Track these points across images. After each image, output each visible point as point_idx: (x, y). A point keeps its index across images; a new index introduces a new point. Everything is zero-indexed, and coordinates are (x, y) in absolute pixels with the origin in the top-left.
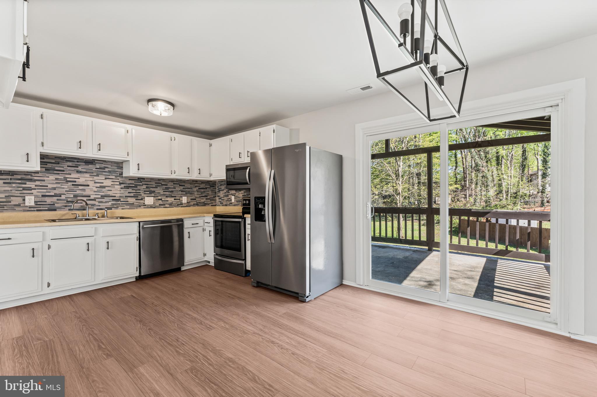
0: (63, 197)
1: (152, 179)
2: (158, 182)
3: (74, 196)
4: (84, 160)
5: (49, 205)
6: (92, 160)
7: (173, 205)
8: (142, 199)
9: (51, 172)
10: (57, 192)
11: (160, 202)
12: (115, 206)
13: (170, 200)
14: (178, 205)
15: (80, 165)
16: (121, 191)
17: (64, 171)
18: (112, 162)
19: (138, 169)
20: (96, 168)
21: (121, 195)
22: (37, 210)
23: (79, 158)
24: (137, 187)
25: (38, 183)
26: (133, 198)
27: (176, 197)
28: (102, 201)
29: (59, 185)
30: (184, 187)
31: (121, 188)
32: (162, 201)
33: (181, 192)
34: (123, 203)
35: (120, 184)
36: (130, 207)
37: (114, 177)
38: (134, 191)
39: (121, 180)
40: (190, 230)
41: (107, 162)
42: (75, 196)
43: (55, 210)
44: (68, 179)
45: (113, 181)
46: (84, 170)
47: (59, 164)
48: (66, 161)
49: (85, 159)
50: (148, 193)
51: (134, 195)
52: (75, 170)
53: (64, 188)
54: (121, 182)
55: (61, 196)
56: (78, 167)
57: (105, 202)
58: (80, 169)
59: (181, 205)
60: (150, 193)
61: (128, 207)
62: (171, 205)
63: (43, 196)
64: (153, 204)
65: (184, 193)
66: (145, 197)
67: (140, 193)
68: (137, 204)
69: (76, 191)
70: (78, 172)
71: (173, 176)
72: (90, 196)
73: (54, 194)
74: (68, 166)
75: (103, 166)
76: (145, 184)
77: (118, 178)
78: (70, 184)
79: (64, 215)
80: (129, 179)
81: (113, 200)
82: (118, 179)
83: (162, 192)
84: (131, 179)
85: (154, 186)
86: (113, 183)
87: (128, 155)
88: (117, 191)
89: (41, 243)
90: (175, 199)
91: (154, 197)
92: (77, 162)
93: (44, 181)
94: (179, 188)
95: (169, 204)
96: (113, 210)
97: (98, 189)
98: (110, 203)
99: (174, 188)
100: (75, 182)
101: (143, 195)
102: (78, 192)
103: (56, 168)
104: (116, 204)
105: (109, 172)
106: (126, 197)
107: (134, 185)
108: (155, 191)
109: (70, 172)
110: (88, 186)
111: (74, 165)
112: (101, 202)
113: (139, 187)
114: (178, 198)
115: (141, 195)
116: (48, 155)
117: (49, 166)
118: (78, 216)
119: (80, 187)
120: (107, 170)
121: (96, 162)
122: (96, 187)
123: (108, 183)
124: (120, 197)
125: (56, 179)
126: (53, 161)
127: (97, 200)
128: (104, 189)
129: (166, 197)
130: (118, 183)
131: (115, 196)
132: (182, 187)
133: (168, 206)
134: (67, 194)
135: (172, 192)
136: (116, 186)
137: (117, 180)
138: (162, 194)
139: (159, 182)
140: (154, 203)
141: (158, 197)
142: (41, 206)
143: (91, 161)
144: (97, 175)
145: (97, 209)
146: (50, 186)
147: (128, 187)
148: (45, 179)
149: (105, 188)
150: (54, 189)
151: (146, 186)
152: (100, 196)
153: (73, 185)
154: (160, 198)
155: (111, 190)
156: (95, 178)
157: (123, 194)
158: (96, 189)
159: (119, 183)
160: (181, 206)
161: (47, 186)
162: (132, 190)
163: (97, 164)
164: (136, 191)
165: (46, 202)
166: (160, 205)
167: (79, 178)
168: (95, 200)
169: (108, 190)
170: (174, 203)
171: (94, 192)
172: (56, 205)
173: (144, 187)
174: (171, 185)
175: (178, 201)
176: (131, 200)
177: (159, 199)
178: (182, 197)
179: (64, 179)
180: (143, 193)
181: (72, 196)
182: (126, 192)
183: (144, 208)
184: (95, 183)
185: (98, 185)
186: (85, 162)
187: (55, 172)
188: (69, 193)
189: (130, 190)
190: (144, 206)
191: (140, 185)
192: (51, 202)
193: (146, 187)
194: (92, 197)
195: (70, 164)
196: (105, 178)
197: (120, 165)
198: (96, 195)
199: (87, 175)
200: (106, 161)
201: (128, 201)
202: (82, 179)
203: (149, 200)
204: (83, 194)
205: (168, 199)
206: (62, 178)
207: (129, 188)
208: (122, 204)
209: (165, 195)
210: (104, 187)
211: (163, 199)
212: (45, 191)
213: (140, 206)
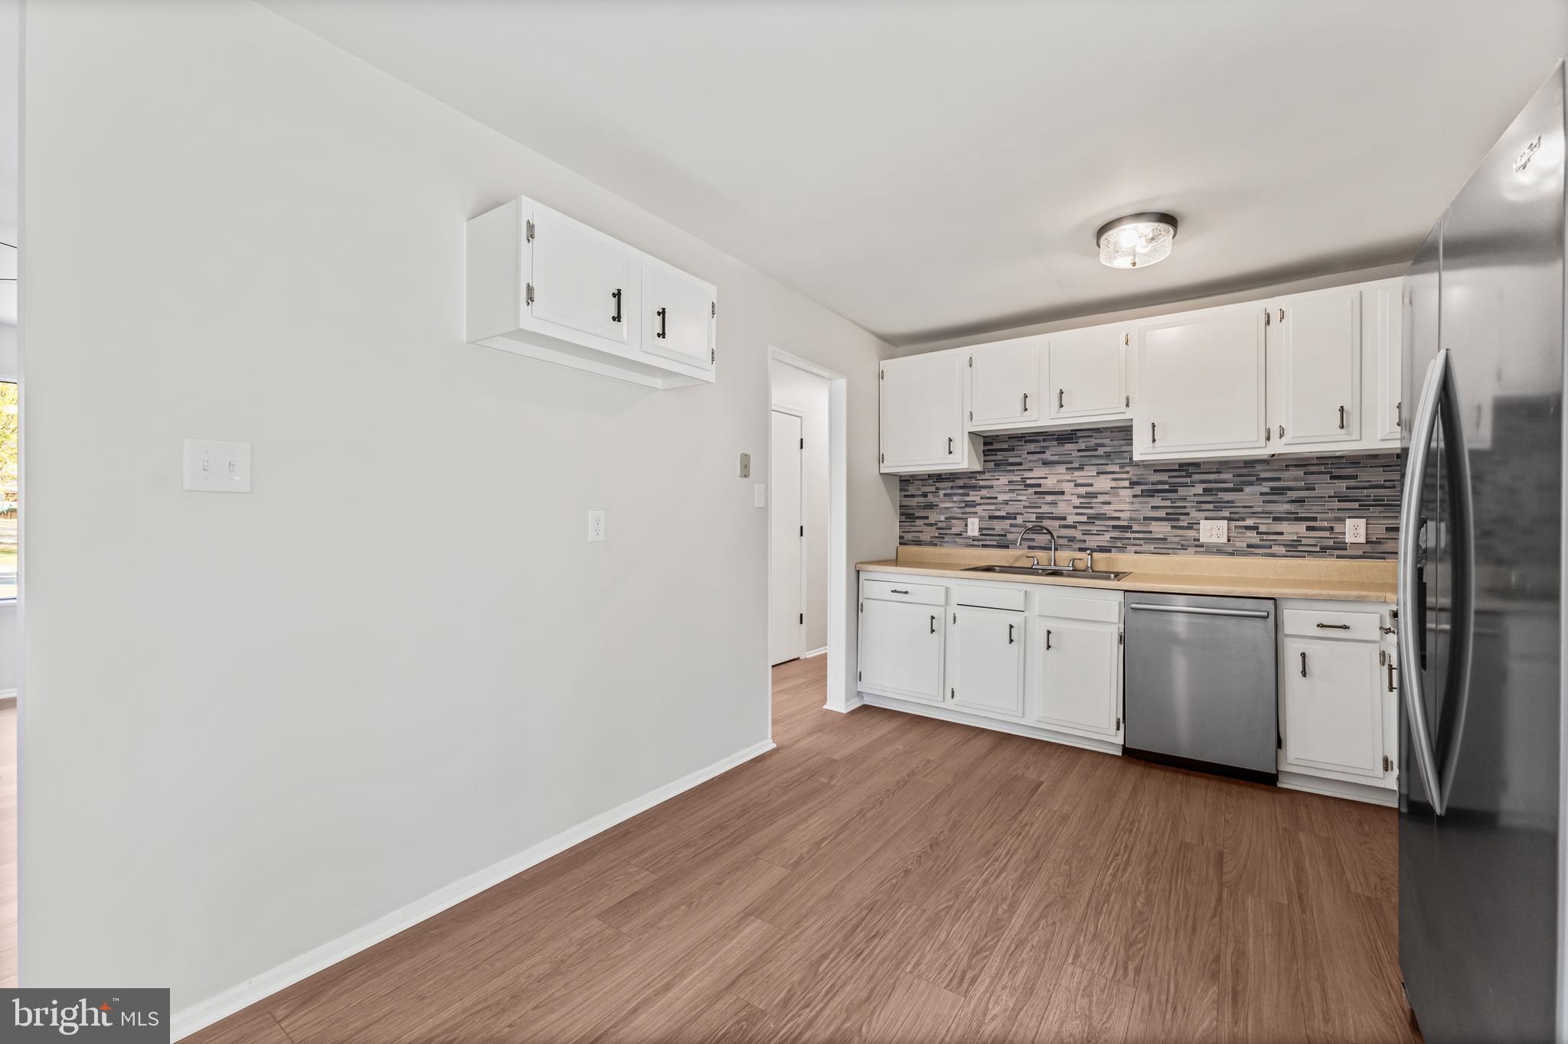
0: (1019, 520)
1: (1222, 465)
2: (1244, 471)
3: (1037, 517)
4: (1054, 435)
5: (999, 535)
6: (1072, 431)
7: (1300, 548)
8: (1190, 527)
9: (1002, 468)
10: (1010, 509)
11: (1252, 537)
12: (1119, 545)
13: (1292, 530)
14: (1324, 549)
15: (1047, 447)
16: (1132, 503)
17: (1020, 464)
18: (1112, 430)
19: (1154, 441)
20: (1079, 451)
21: (1134, 515)
22: (984, 546)
23: (1046, 432)
24: (1176, 491)
25: (984, 492)
26: (1166, 523)
27: (1315, 519)
28: (1090, 530)
29: (1013, 496)
30: (1352, 483)
31: (1134, 496)
32: (1257, 533)
33: (1339, 501)
34: (1137, 535)
35: (1133, 484)
36: (1155, 548)
37: (1116, 468)
38: (1168, 503)
39: (1133, 475)
40: (1312, 648)
41: (1102, 432)
42: (1040, 517)
43: (1007, 547)
44: (1029, 482)
45: (1114, 480)
46: (1056, 458)
47: (1013, 450)
48: (1026, 442)
49: (1057, 431)
50: (1211, 507)
51: (1167, 514)
52: (1039, 459)
53: (1020, 501)
54: (1135, 479)
55: (1015, 518)
56: (1044, 452)
57: (1095, 532)
58: (1048, 456)
59: (1338, 548)
60: (1217, 509)
61: (1151, 548)
62: (1294, 549)
63: (991, 518)
64: (1226, 542)
65: (1356, 505)
66: (1201, 522)
67: (1185, 507)
68: (1177, 539)
69: (1040, 507)
70: (1046, 463)
71: (1277, 447)
72: (1064, 519)
73: (1007, 513)
74: (1028, 453)
75: (1094, 441)
76: (1203, 482)
77: (1127, 469)
78: (1031, 490)
79: (1018, 558)
80: (1155, 471)
81: (1114, 527)
82: (1128, 472)
83: (1258, 505)
84: (1159, 468)
85: (1231, 485)
86: (1114, 484)
87: (1127, 405)
88: (1123, 504)
89: (943, 608)
90: (1309, 529)
91: (1229, 519)
92: (1044, 440)
93: (992, 487)
94: (1326, 487)
95: (1284, 545)
96: (1114, 555)
97: (1082, 500)
98: (1107, 536)
99: (1307, 489)
100: (1039, 485)
101: (1194, 514)
102: (1045, 509)
103: (1011, 460)
104: (1122, 538)
105: (1108, 455)
106: (1145, 519)
107: (1167, 487)
108: (1233, 502)
109: (1031, 465)
110: (1063, 493)
111: (1038, 450)
112: (1086, 533)
113: (1182, 492)
114: (1326, 524)
115: (1188, 514)
116: (998, 436)
117: (1000, 456)
118: (1036, 563)
119: (1049, 498)
120: (1101, 451)
121: (1079, 434)
122: (1079, 496)
123: (1103, 484)
124: (1132, 519)
125: (1009, 482)
126: (1005, 446)
127: (1080, 527)
128: (1095, 500)
129: (1275, 519)
130: (1126, 484)
131: (1118, 518)
132: (1342, 485)
133: (1282, 550)
134: (1025, 515)
135: (1300, 501)
136: (1122, 492)
137: (1124, 476)
138: (1260, 510)
139: (1247, 470)
140: (1229, 540)
141: (1243, 519)
142: (988, 537)
143: (1069, 434)
144: (1081, 468)
145: (1081, 550)
146: (1001, 497)
147: (1151, 493)
148: (995, 483)
149: (1097, 497)
150: (1006, 502)
151: (1205, 486)
152: (1084, 519)
153: (1036, 493)
154: (1249, 522)
155: (1109, 503)
156: (1077, 473)
157: (1139, 510)
158: (1077, 501)
159: (1128, 482)
160: (1337, 552)
161: (996, 498)
162: (1162, 499)
163: (1081, 440)
164: (1175, 502)
165: (994, 529)
166: (1249, 546)
167: (1046, 478)
168: (1075, 527)
169: (1103, 503)
170: (1304, 541)
171: (1074, 507)
172: (1009, 536)
173: (1199, 489)
174: (1296, 479)
175: (1327, 534)
176: (1160, 529)
177: (1248, 528)
178: (1342, 520)
179: (1023, 482)
180: (1192, 507)
181: (1033, 518)
182: (1145, 507)
183: (1196, 553)
184: (1076, 485)
185: (1082, 490)
186: (1057, 439)
187: (1009, 468)
188: (1029, 510)
189: (1157, 501)
190: (1196, 546)
191: (1185, 485)
192: (1002, 529)
193: (1205, 490)
194: (1070, 520)
195: (1031, 447)
196: (1097, 473)
197: (1124, 432)
198: (1077, 514)
199: (1062, 469)
200: (1098, 429)
201: (1151, 532)
202: (1053, 478)
203: (1213, 531)
204: (1053, 513)
205: (1283, 527)
206: (1018, 478)
207: (1154, 496)
208: (1135, 539)
209: (1271, 513)
210: (1094, 495)
211: (1263, 529)
212: (993, 507)
213: (1184, 548)
